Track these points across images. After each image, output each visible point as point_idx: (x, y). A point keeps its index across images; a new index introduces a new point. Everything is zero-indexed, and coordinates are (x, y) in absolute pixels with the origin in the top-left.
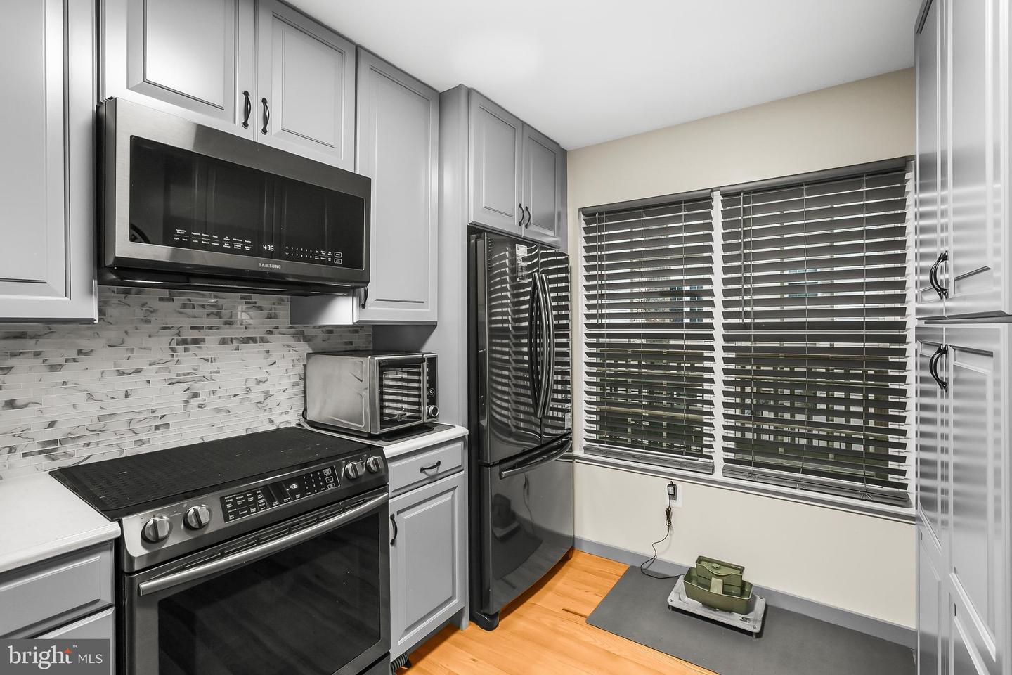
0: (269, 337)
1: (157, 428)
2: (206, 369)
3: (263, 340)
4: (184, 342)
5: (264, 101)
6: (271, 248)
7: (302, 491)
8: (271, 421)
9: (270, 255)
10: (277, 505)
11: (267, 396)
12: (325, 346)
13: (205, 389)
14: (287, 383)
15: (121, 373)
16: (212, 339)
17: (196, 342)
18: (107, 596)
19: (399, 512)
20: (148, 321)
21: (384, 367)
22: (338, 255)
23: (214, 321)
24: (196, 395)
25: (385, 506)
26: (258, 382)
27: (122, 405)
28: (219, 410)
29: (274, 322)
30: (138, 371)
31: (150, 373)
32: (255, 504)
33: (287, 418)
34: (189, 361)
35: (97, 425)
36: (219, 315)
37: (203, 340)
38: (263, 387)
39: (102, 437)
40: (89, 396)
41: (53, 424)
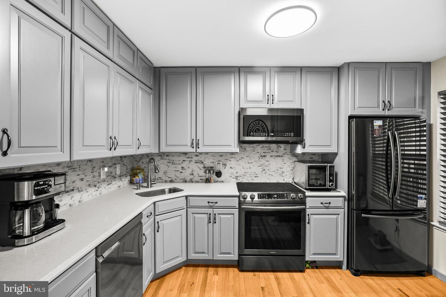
0: (284, 155)
1: (256, 177)
2: (267, 163)
3: (282, 156)
4: (262, 156)
5: (273, 95)
6: (272, 134)
7: (277, 198)
8: (284, 180)
9: (272, 136)
10: (270, 200)
11: (283, 172)
12: (302, 159)
13: (266, 169)
14: (289, 169)
15: (249, 163)
16: (268, 155)
17: (264, 156)
18: (237, 207)
19: (311, 214)
20: (254, 151)
21: (310, 168)
22: (292, 134)
23: (269, 151)
24: (264, 170)
25: (304, 210)
26: (280, 168)
27: (249, 170)
28: (270, 175)
29: (285, 151)
30: (252, 163)
31: (254, 163)
32: (265, 197)
33: (288, 180)
34: (263, 161)
35: (244, 174)
36: (270, 149)
37: (266, 156)
38: (282, 170)
39: (245, 177)
40: (243, 168)
41: (237, 173)
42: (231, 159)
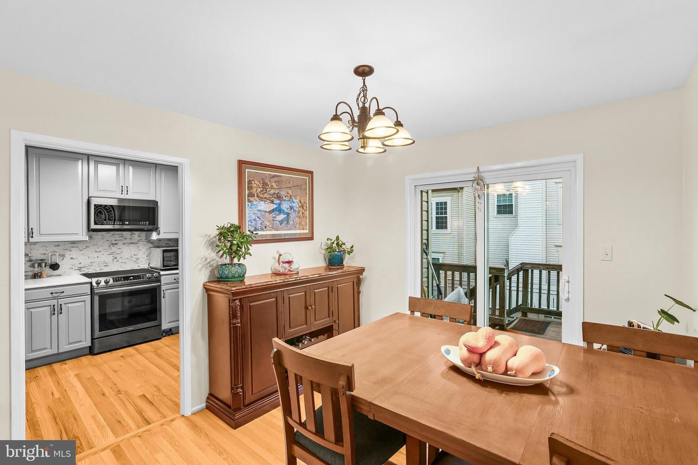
0: (138, 242)
1: (105, 266)
2: (118, 251)
3: (136, 243)
4: (113, 244)
5: (127, 187)
6: (127, 223)
7: (133, 279)
8: (139, 266)
9: (127, 224)
10: (126, 281)
11: (137, 259)
12: (158, 244)
13: (118, 257)
14: (144, 256)
15: (96, 252)
16: (120, 243)
17: (116, 244)
18: (89, 293)
19: (166, 290)
21: (164, 251)
22: (147, 222)
23: (121, 238)
24: (116, 258)
25: (160, 286)
26: (135, 255)
27: (96, 260)
28: (122, 262)
29: (140, 238)
30: (100, 251)
31: (103, 252)
32: (121, 280)
33: (143, 266)
34: (114, 249)
35: (91, 264)
36: (122, 237)
37: (118, 244)
38: (136, 257)
40: (89, 257)
41: (80, 263)
42: (72, 249)
